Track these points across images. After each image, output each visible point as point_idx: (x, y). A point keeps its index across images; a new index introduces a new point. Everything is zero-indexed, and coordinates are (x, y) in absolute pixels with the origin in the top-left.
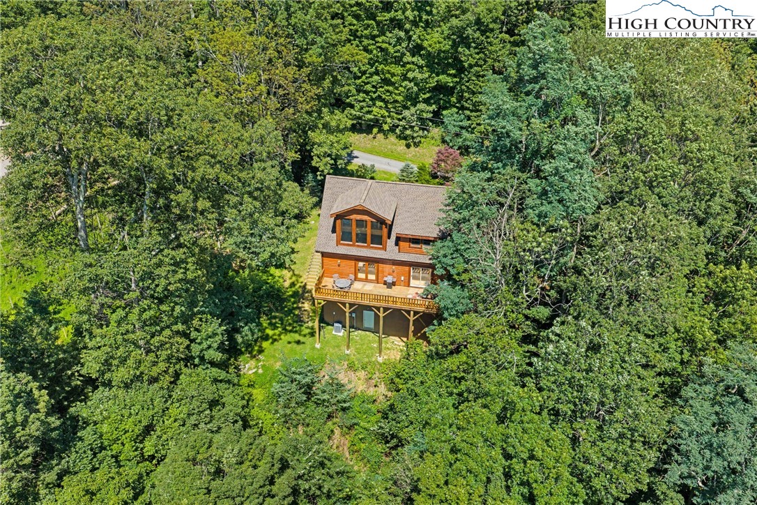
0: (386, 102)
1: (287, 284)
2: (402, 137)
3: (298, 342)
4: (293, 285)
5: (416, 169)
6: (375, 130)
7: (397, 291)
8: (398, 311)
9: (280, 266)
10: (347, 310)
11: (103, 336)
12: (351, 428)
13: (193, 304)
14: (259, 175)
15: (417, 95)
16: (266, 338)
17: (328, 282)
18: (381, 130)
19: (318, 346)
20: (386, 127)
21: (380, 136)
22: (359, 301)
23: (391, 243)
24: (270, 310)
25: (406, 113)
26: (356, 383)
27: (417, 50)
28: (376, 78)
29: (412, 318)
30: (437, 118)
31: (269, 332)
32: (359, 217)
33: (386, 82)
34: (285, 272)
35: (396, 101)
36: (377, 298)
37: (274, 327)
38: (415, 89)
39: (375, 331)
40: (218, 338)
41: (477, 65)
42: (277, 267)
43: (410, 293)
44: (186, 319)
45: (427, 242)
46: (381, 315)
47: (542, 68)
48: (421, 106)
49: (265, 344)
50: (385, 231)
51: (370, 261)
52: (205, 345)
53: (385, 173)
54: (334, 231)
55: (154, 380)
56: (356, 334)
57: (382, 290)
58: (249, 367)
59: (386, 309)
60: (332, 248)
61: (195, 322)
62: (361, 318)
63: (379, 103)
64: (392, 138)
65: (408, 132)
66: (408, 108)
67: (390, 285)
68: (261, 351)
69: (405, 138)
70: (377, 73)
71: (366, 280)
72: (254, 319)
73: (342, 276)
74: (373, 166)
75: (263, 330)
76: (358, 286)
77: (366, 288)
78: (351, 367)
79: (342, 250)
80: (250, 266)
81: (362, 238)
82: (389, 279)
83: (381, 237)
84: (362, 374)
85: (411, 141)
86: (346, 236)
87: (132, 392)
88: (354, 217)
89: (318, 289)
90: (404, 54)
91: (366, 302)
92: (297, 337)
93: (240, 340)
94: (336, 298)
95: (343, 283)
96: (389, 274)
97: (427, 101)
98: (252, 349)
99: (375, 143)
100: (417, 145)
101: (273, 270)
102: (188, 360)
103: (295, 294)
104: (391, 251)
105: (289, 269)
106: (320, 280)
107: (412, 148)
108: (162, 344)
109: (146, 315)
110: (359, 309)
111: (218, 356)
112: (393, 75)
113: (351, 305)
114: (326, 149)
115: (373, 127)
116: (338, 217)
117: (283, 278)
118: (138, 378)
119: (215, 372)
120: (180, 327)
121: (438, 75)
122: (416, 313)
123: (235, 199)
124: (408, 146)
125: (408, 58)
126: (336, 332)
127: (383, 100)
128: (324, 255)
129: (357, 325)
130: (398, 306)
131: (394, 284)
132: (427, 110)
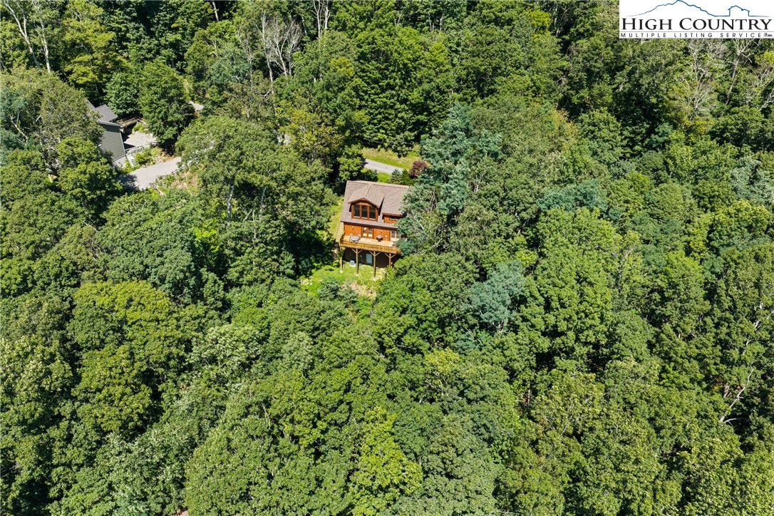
0: (386, 130)
1: (325, 239)
2: (395, 150)
3: (331, 270)
4: (328, 239)
5: (401, 173)
6: (379, 146)
7: (383, 243)
8: (383, 253)
9: (322, 229)
10: (357, 252)
11: (241, 260)
12: (358, 311)
13: (281, 247)
14: (315, 188)
15: (405, 126)
16: (314, 267)
17: (347, 238)
18: (383, 146)
19: (341, 272)
20: (386, 145)
21: (383, 150)
22: (363, 248)
23: (380, 217)
24: (316, 253)
25: (398, 137)
26: (362, 291)
27: (404, 101)
28: (379, 116)
29: (390, 257)
30: (417, 139)
31: (316, 264)
32: (363, 204)
33: (387, 118)
34: (324, 232)
35: (392, 130)
36: (372, 246)
37: (318, 262)
38: (403, 123)
39: (372, 265)
40: (292, 263)
41: (438, 111)
42: (319, 229)
43: (390, 244)
44: (278, 253)
45: (398, 217)
46: (375, 255)
47: (455, 133)
48: (407, 133)
49: (313, 271)
50: (377, 212)
51: (370, 227)
52: (286, 266)
53: (384, 174)
54: (350, 211)
55: (263, 281)
56: (362, 267)
57: (375, 242)
58: (304, 282)
59: (377, 252)
60: (349, 220)
61: (282, 255)
62: (365, 258)
63: (382, 131)
64: (390, 151)
65: (399, 149)
66: (399, 134)
67: (380, 240)
68: (311, 274)
69: (398, 152)
70: (380, 113)
71: (367, 237)
72: (307, 256)
73: (354, 234)
74: (376, 171)
75: (311, 263)
76: (363, 240)
77: (367, 242)
78: (359, 283)
79: (355, 221)
80: (305, 228)
81: (365, 215)
82: (379, 237)
83: (374, 214)
84: (365, 287)
85: (401, 154)
86: (357, 214)
87: (252, 287)
88: (360, 204)
89: (342, 241)
90: (395, 104)
91: (366, 248)
92: (330, 267)
93: (300, 267)
94: (351, 246)
95: (355, 238)
96: (379, 234)
97: (410, 130)
98: (306, 273)
99: (379, 154)
100: (405, 156)
101: (318, 231)
102: (278, 273)
103: (330, 244)
104: (380, 222)
105: (326, 230)
106: (343, 237)
107: (402, 158)
108: (267, 264)
109: (261, 251)
110: (364, 253)
111: (292, 272)
112: (390, 114)
113: (359, 250)
114: (346, 167)
115: (378, 144)
116: (353, 203)
117: (323, 235)
118: (256, 280)
119: (290, 280)
120: (275, 257)
121: (417, 115)
122: (392, 254)
123: (303, 198)
124: (399, 156)
125: (398, 106)
126: (352, 265)
127: (384, 129)
128: (345, 223)
129: (362, 261)
130: (383, 250)
131: (382, 239)
132: (411, 135)
